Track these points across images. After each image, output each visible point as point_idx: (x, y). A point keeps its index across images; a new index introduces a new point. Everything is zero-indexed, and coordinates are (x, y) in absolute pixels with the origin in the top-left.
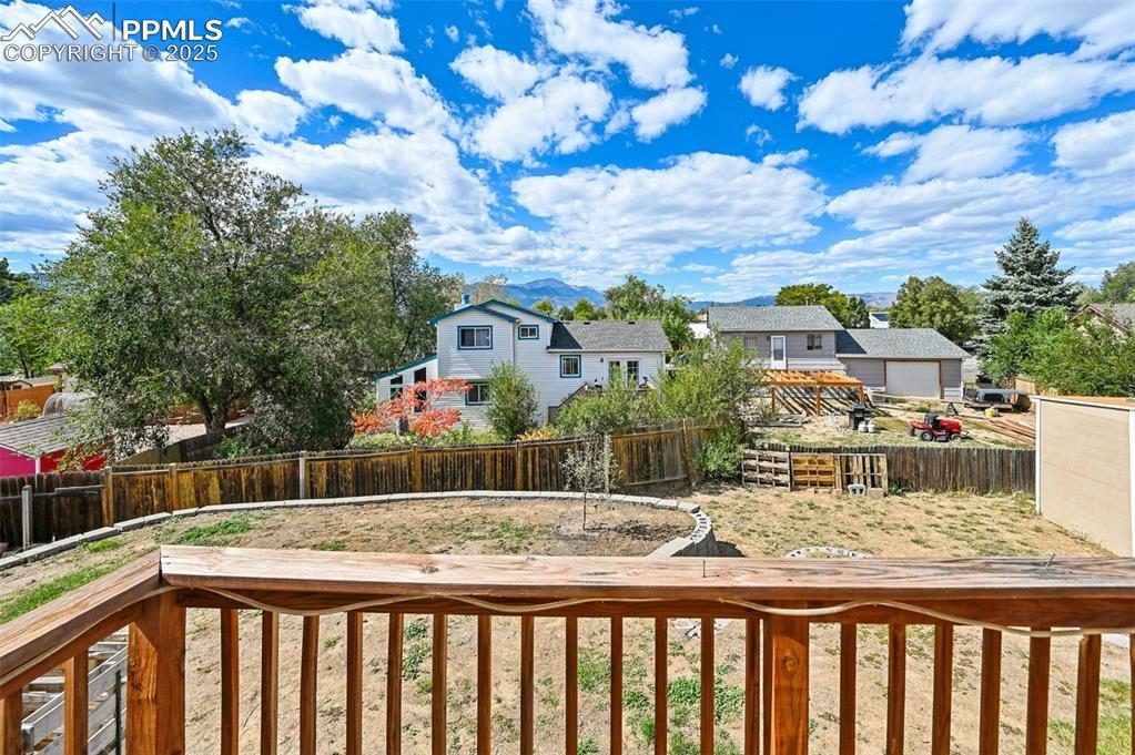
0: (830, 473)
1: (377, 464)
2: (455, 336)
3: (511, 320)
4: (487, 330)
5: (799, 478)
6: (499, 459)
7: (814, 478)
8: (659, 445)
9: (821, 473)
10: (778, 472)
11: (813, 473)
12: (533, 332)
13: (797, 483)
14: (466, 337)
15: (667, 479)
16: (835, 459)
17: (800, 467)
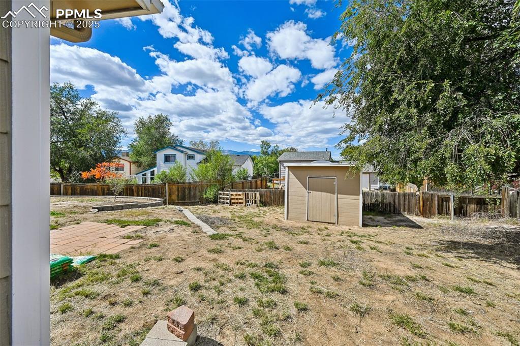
0: (242, 199)
1: (87, 188)
2: (163, 158)
3: (182, 152)
4: (174, 156)
5: (233, 201)
6: (128, 189)
7: (237, 201)
8: (190, 189)
9: (240, 199)
10: (227, 199)
11: (237, 199)
12: (193, 157)
13: (233, 203)
14: (167, 159)
15: (192, 201)
16: (243, 194)
17: (233, 197)
